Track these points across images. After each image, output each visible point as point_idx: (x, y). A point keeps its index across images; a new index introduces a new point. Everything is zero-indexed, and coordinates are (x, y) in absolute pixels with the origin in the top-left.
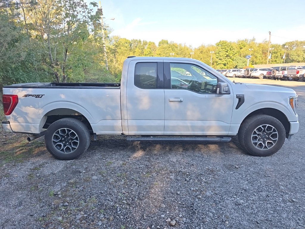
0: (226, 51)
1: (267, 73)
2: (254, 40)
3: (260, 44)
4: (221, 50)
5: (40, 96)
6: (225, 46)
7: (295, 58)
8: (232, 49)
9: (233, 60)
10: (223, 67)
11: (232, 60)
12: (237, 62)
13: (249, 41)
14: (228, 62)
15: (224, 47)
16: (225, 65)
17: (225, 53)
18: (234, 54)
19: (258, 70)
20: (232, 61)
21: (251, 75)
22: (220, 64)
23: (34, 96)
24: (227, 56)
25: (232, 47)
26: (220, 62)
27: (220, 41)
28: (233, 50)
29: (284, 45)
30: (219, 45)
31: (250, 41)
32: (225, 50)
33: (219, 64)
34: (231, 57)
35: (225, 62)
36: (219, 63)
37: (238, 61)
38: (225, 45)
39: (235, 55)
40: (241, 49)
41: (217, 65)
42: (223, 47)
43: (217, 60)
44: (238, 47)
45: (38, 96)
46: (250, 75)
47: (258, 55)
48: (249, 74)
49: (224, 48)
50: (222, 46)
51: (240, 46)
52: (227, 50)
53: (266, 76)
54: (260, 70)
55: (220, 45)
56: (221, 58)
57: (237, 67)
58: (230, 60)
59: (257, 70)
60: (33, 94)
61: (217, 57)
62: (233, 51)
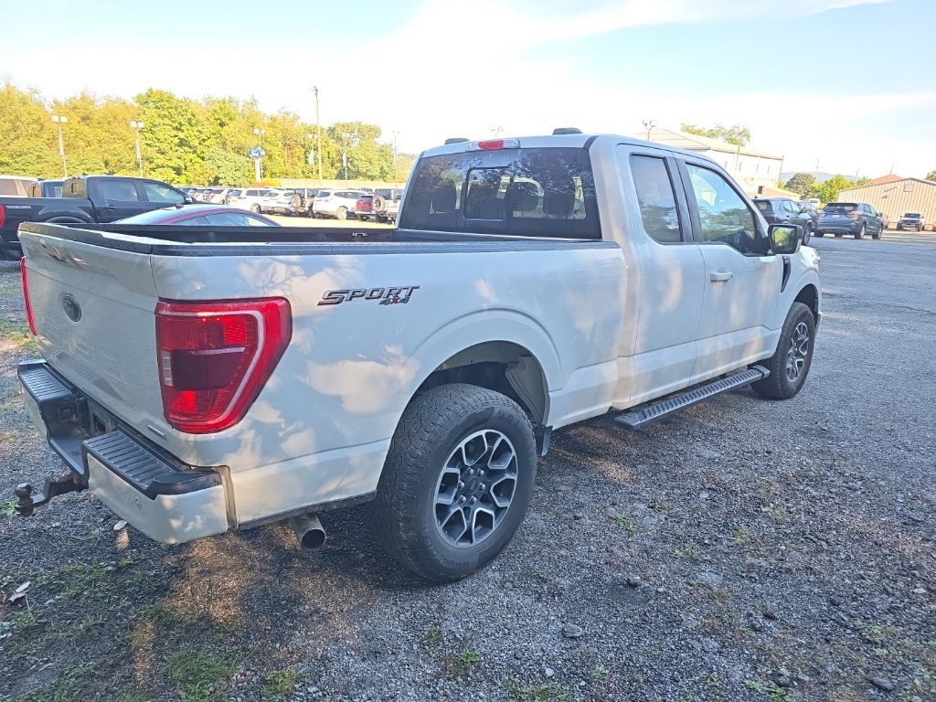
0: (175, 125)
1: (358, 204)
2: (253, 103)
3: (274, 119)
4: (158, 121)
5: (402, 296)
6: (170, 110)
7: (362, 166)
8: (194, 122)
9: (203, 159)
10: (174, 180)
11: (199, 157)
12: (218, 167)
13: (241, 104)
14: (189, 164)
15: (166, 112)
16: (178, 171)
17: (175, 132)
18: (204, 140)
19: (332, 195)
20: (201, 161)
21: (314, 208)
22: (163, 167)
23: (375, 294)
24: (182, 143)
25: (193, 116)
26: (161, 160)
27: (151, 90)
28: (196, 125)
29: (332, 131)
30: (146, 102)
31: (244, 106)
32: (170, 123)
33: (158, 167)
34: (196, 147)
35: (176, 162)
36: (159, 162)
37: (220, 163)
38: (168, 105)
39: (207, 143)
40: (222, 125)
41: (153, 169)
42: (163, 113)
43: (152, 152)
44: (212, 120)
45: (392, 297)
46: (311, 207)
47: (276, 151)
48: (307, 205)
49: (165, 116)
50: (157, 108)
51: (217, 116)
52: (181, 124)
53: (356, 212)
54: (336, 194)
55: (151, 104)
56: (164, 146)
57: (220, 181)
58: (192, 156)
59: (328, 194)
60: (369, 288)
61: (149, 142)
62: (199, 128)
